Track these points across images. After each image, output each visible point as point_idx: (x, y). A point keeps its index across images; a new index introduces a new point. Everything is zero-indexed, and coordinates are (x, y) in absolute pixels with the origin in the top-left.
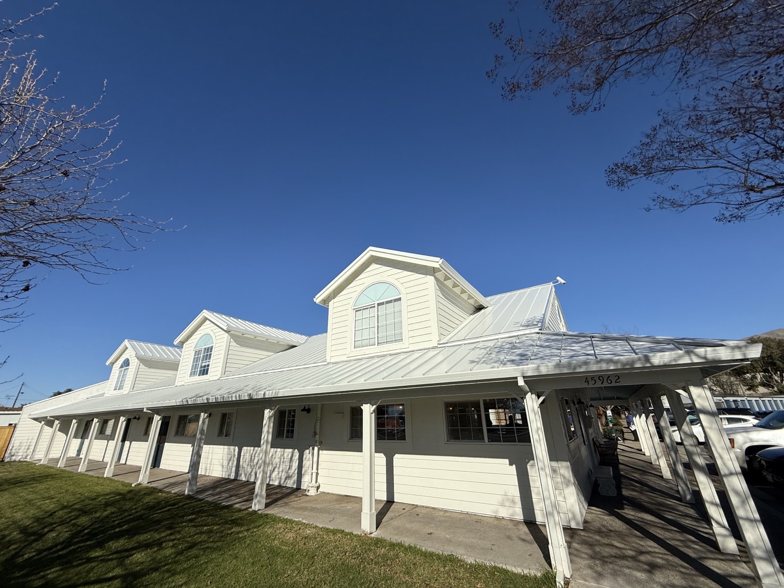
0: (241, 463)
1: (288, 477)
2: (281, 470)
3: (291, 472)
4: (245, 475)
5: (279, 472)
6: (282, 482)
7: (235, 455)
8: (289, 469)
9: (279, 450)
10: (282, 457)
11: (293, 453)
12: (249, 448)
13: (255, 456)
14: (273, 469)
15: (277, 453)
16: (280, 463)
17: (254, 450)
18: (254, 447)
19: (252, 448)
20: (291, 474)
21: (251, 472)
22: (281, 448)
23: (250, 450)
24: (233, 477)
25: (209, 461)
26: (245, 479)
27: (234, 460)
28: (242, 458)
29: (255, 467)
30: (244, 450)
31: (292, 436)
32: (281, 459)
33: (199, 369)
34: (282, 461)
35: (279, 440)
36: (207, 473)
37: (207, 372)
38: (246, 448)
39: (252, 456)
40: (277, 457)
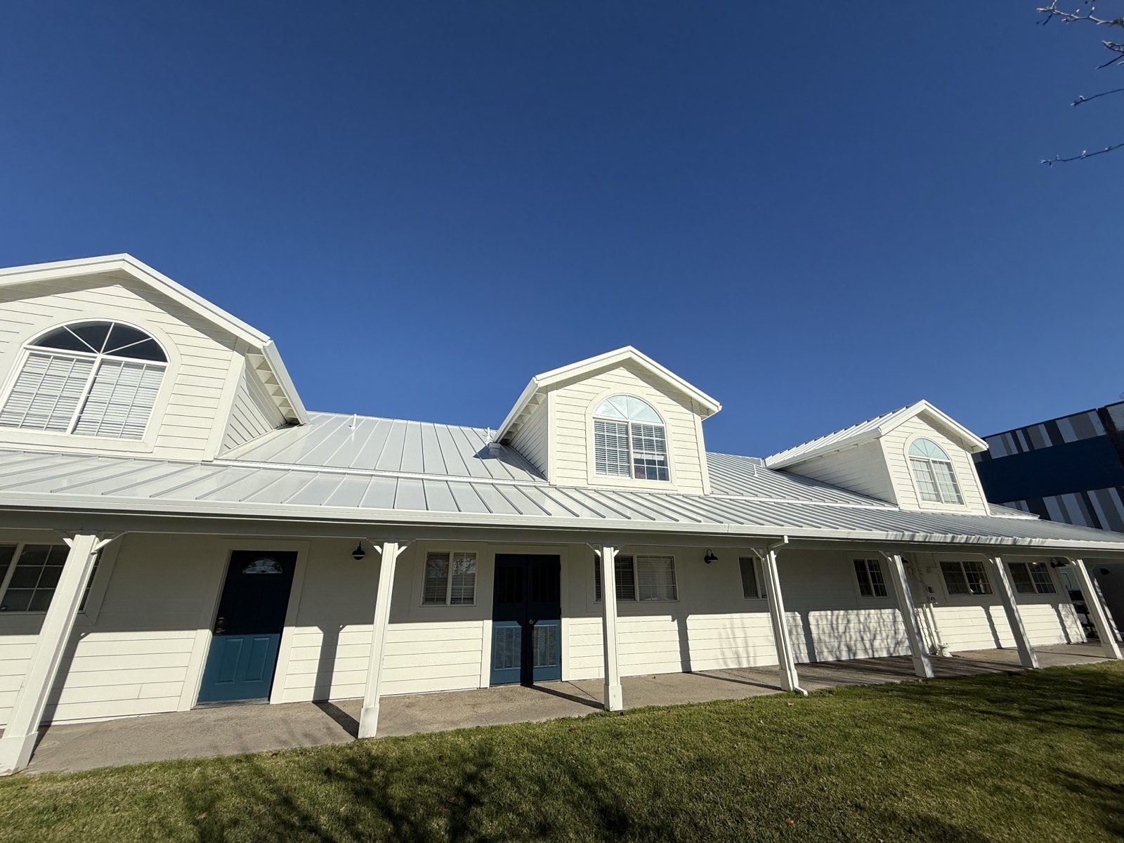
0: (815, 635)
1: (898, 643)
2: (884, 635)
3: (900, 637)
4: (831, 652)
5: (882, 640)
6: (892, 650)
7: (796, 626)
8: (895, 633)
9: (872, 611)
10: (881, 621)
11: (894, 613)
12: (823, 613)
13: (838, 623)
14: (872, 636)
15: (871, 616)
16: (880, 626)
17: (832, 615)
19: (829, 612)
20: (899, 640)
21: (839, 647)
22: (875, 609)
23: (826, 616)
24: (806, 660)
25: (740, 642)
26: (831, 659)
27: (798, 634)
28: (813, 628)
29: (843, 637)
30: (813, 616)
31: (884, 594)
32: (879, 622)
33: (633, 464)
34: (881, 623)
35: (867, 599)
36: (745, 665)
37: (664, 476)
38: (817, 613)
39: (832, 624)
40: (873, 621)
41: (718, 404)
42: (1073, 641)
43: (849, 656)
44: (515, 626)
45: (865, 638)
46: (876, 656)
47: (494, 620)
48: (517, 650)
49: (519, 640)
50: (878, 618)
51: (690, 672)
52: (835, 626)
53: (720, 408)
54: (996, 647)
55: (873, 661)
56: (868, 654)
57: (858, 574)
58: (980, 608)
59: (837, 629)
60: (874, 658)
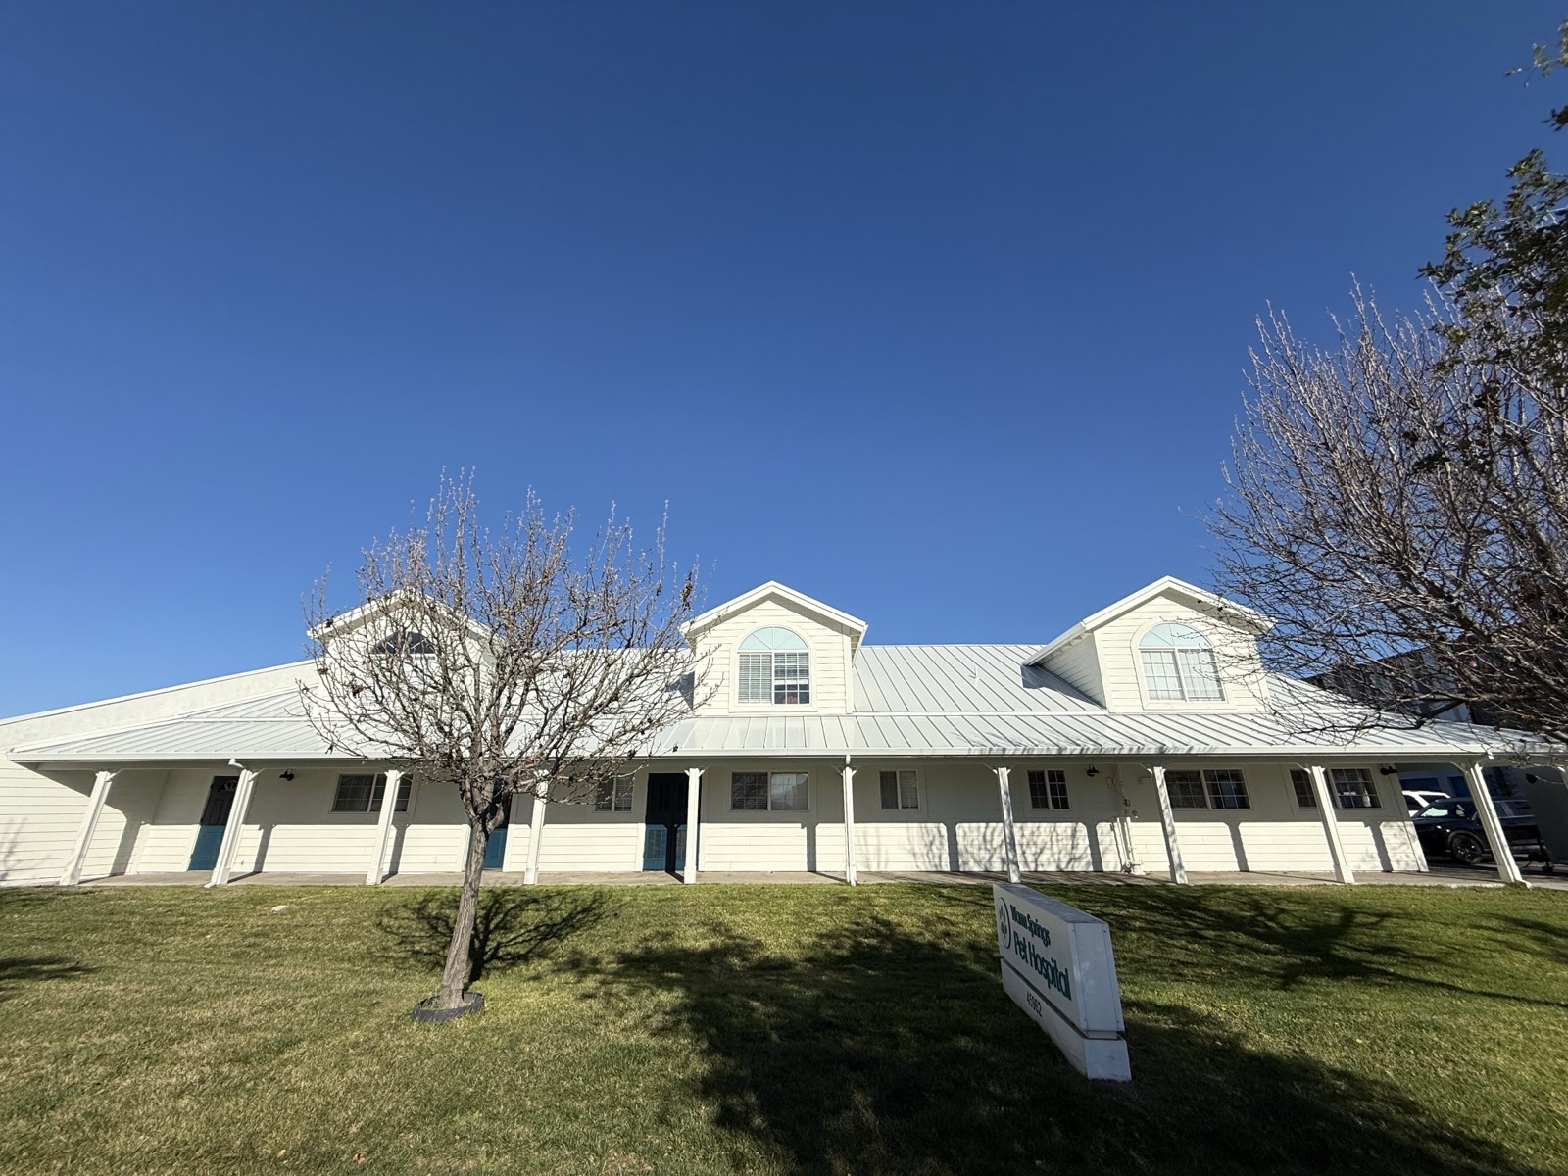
0: (961, 847)
1: (1074, 859)
2: (1056, 849)
3: (1078, 852)
4: (978, 863)
5: (1052, 854)
6: (1064, 865)
7: (940, 837)
8: (1073, 848)
9: (1044, 825)
10: (1055, 834)
11: (1073, 828)
12: (974, 825)
14: (1039, 850)
15: (1042, 829)
16: (1051, 840)
17: (986, 827)
18: (987, 822)
19: (983, 825)
20: (1077, 855)
21: (990, 859)
23: (979, 828)
24: (947, 869)
25: (872, 849)
26: (976, 869)
27: (941, 844)
28: (960, 839)
29: (998, 850)
30: (962, 829)
31: (1066, 806)
32: (1052, 836)
33: (773, 691)
34: (1054, 838)
35: (1040, 812)
36: (874, 869)
37: (805, 699)
38: (966, 825)
39: (984, 836)
40: (1043, 834)
41: (863, 623)
42: (1395, 867)
43: (1003, 867)
44: (663, 828)
45: (1028, 851)
46: (1040, 869)
47: (647, 824)
48: (664, 846)
49: (666, 838)
50: (1051, 832)
51: (815, 872)
52: (988, 838)
53: (866, 627)
54: (1238, 870)
55: (1036, 875)
56: (1028, 867)
57: (1031, 786)
58: (1223, 824)
59: (992, 840)
60: (1036, 872)
